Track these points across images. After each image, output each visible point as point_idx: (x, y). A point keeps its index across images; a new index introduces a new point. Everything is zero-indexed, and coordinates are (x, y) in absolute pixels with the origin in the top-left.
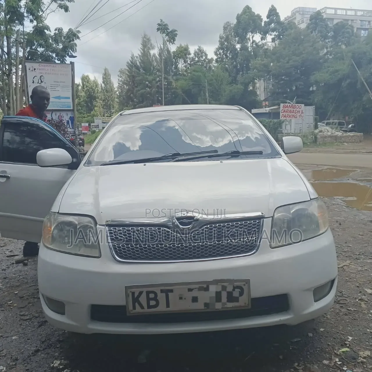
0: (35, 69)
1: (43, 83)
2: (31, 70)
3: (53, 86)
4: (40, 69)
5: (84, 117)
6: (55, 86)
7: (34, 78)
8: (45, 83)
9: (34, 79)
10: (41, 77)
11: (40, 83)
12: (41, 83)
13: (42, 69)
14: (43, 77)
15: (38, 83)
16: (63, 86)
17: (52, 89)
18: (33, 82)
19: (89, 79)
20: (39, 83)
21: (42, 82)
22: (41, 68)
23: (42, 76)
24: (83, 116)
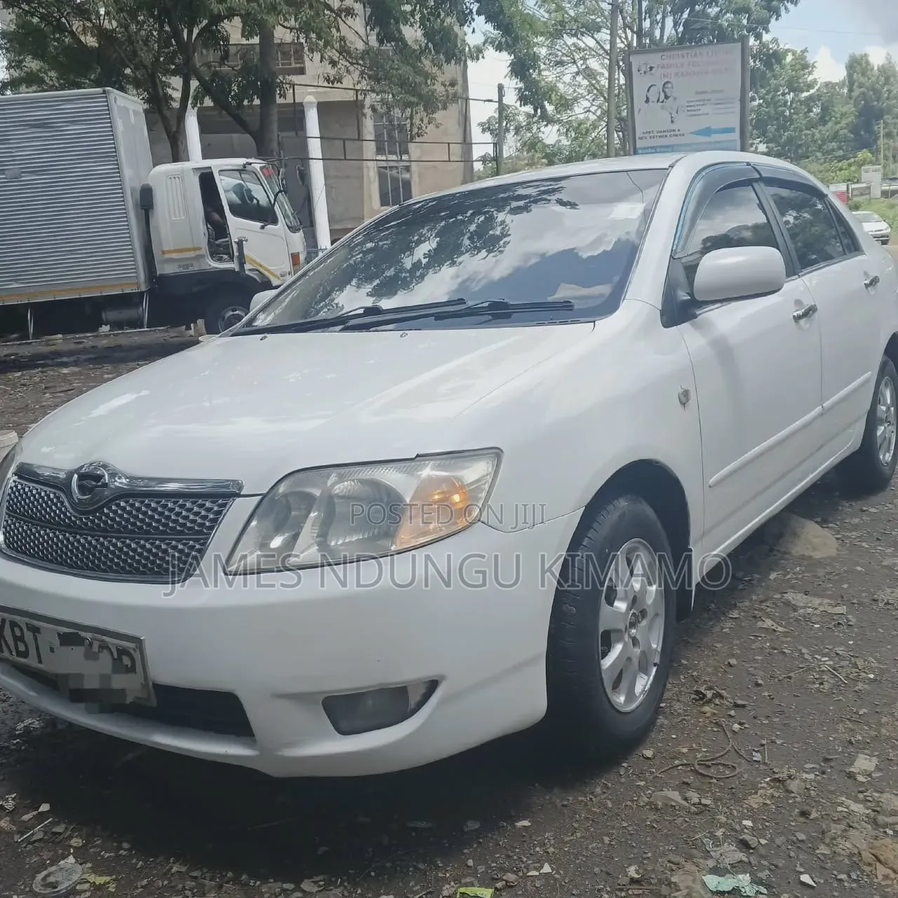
0: (651, 68)
1: (669, 99)
2: (642, 72)
3: (691, 104)
4: (663, 67)
5: (841, 169)
6: (698, 103)
7: (648, 91)
8: (675, 98)
9: (650, 91)
10: (666, 86)
11: (663, 102)
12: (665, 100)
13: (667, 65)
14: (669, 85)
15: (658, 100)
16: (718, 102)
17: (689, 113)
18: (647, 101)
19: (868, 63)
20: (661, 101)
21: (667, 97)
22: (665, 62)
23: (668, 82)
24: (837, 167)
